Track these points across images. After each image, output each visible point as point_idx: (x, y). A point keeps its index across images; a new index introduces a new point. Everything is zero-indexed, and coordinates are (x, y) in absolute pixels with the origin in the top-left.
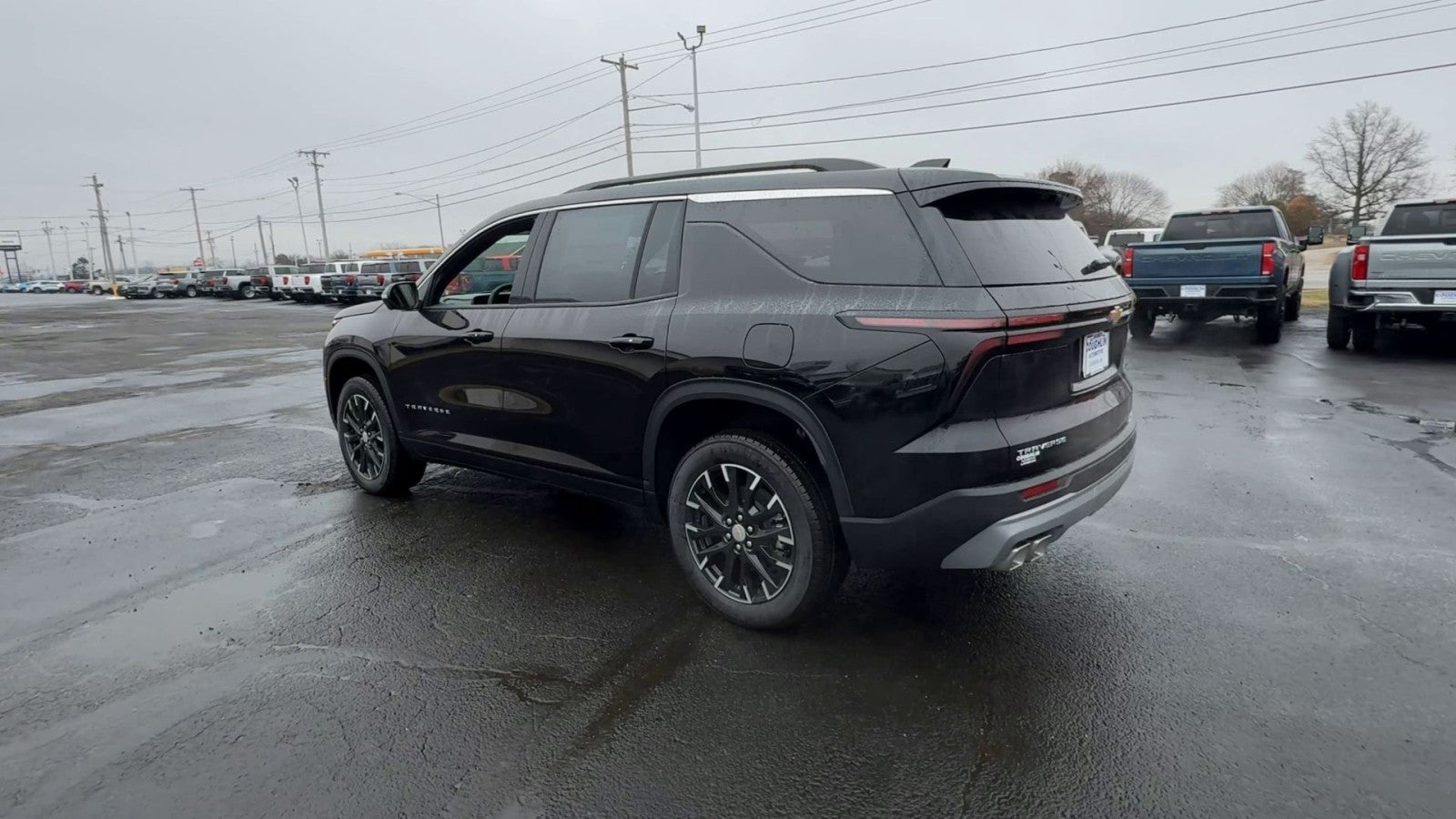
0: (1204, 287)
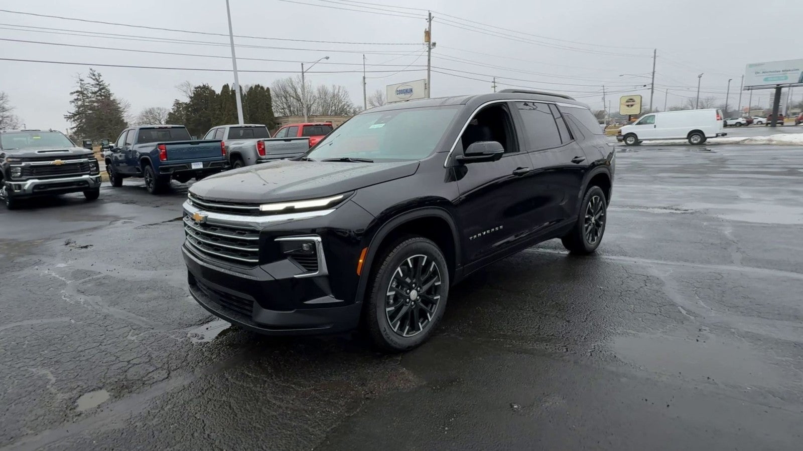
0: (202, 163)
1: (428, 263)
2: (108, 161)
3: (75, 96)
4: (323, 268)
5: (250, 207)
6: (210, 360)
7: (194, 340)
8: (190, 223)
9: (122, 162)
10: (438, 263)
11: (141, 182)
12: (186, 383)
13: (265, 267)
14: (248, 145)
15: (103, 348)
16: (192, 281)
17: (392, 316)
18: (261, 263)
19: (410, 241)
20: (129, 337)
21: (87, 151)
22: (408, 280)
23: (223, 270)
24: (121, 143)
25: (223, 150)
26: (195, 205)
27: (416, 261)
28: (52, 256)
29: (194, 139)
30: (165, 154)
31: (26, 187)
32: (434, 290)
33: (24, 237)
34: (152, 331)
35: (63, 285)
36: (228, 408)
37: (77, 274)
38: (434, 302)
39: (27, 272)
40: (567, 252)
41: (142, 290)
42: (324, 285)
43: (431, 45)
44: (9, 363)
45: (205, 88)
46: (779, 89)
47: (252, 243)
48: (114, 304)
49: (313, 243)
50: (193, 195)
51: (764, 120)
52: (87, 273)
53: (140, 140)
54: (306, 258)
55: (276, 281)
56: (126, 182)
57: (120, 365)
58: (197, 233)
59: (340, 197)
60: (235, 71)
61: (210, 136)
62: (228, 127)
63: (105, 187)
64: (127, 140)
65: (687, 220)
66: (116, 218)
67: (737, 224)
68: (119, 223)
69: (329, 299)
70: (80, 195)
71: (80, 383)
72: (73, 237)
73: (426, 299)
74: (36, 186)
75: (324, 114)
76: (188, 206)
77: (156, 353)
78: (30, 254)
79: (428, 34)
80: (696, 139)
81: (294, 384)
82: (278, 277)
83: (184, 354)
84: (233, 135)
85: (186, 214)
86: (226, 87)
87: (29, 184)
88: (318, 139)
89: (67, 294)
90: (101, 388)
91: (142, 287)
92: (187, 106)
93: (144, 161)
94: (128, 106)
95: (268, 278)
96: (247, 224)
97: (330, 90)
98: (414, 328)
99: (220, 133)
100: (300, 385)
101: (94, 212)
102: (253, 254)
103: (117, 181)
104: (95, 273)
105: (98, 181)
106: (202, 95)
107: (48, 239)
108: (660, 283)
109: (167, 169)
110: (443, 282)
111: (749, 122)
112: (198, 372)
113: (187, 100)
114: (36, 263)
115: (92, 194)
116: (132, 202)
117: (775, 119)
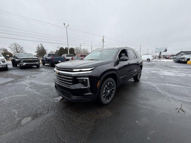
1: (112, 84)
2: (42, 60)
3: (37, 48)
4: (89, 86)
5: (70, 70)
6: (59, 107)
7: (56, 101)
8: (56, 73)
9: (45, 60)
10: (114, 84)
11: (48, 64)
12: (52, 114)
13: (74, 85)
14: (70, 58)
15: (32, 103)
16: (56, 87)
17: (104, 97)
18: (73, 84)
19: (109, 79)
20: (40, 100)
21: (37, 58)
22: (108, 88)
23: (63, 86)
24: (45, 57)
25: (65, 59)
26: (57, 69)
27: (110, 83)
28: (26, 79)
29: (59, 56)
30: (53, 59)
31: (24, 65)
32: (113, 90)
33: (21, 75)
34: (46, 99)
35: (27, 86)
36: (63, 123)
37: (31, 84)
38: (112, 93)
39: (19, 83)
40: (134, 80)
41: (45, 88)
42: (89, 90)
43: (104, 42)
44: (6, 108)
45: (62, 48)
46: (160, 52)
47: (71, 79)
48: (38, 91)
49: (87, 79)
50: (57, 67)
51: (158, 58)
52: (33, 83)
53: (48, 56)
54: (85, 83)
55: (77, 89)
56: (45, 64)
57: (36, 109)
58: (57, 76)
59: (94, 68)
60: (68, 44)
61: (63, 56)
62: (66, 54)
63: (41, 65)
64: (46, 56)
65: (153, 74)
66: (42, 71)
67: (163, 75)
68: (43, 72)
69: (90, 93)
70: (36, 66)
71: (24, 115)
72: (32, 75)
73: (111, 92)
74: (26, 64)
75: (84, 53)
76: (55, 69)
77: (46, 105)
78: (21, 78)
79: (103, 40)
80: (148, 60)
81: (80, 114)
82: (77, 88)
83: (53, 105)
84: (67, 56)
85: (55, 71)
86: (66, 48)
87: (24, 64)
88: (83, 57)
89: (27, 89)
90: (29, 116)
91: (45, 87)
92: (59, 51)
93: (49, 60)
94: (47, 50)
95: (75, 88)
96: (69, 74)
97: (85, 49)
98: (108, 99)
99: (65, 55)
100: (82, 115)
101: (38, 70)
102: (71, 82)
103: (44, 64)
104: (35, 83)
105: (39, 64)
106: (62, 49)
107: (27, 75)
108: (155, 88)
109: (54, 62)
110: (114, 88)
111: (156, 58)
112: (56, 111)
113: (59, 50)
114: (22, 81)
115: (38, 66)
116: (46, 68)
117: (160, 57)
